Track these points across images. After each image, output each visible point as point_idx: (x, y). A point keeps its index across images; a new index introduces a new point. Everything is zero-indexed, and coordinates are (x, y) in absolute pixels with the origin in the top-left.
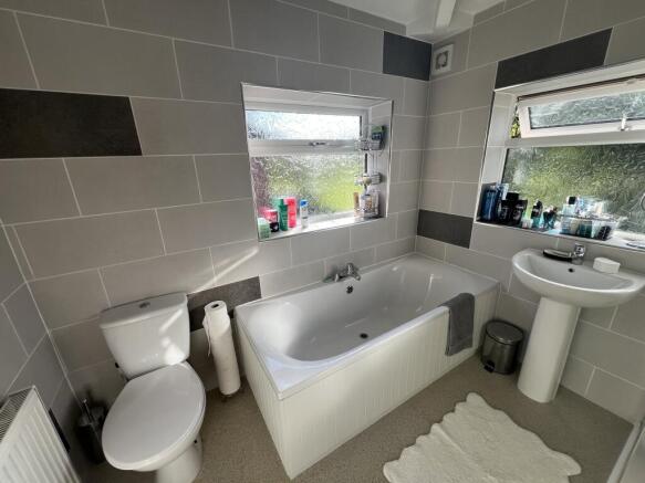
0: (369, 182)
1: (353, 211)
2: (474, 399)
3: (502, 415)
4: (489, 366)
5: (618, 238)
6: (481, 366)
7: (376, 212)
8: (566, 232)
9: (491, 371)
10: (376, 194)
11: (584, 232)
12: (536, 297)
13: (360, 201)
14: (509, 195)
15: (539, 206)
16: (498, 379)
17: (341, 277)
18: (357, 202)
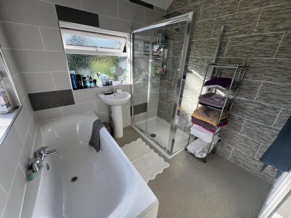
8: (104, 85)
11: (108, 84)
15: (91, 79)
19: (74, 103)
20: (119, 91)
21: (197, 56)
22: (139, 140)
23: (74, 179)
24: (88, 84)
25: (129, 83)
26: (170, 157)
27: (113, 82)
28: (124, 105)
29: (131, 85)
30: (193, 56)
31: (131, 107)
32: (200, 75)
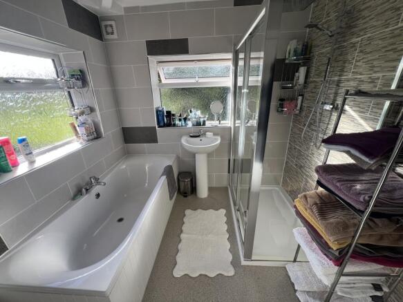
0: (82, 113)
1: (75, 137)
2: (188, 212)
3: (199, 211)
4: (185, 195)
5: (208, 124)
6: (182, 197)
7: (95, 134)
8: (193, 125)
9: (186, 196)
10: (90, 121)
11: (198, 124)
12: (193, 155)
13: (77, 128)
14: (167, 112)
15: (180, 116)
16: (190, 198)
17: (87, 190)
18: (76, 130)
19: (157, 142)
20: (209, 134)
21: (361, 74)
22: (223, 211)
23: (120, 220)
24: (177, 122)
25: (229, 125)
26: (244, 263)
27: (207, 122)
28: (209, 155)
29: (230, 128)
30: (350, 76)
31: (229, 160)
32: (362, 118)
